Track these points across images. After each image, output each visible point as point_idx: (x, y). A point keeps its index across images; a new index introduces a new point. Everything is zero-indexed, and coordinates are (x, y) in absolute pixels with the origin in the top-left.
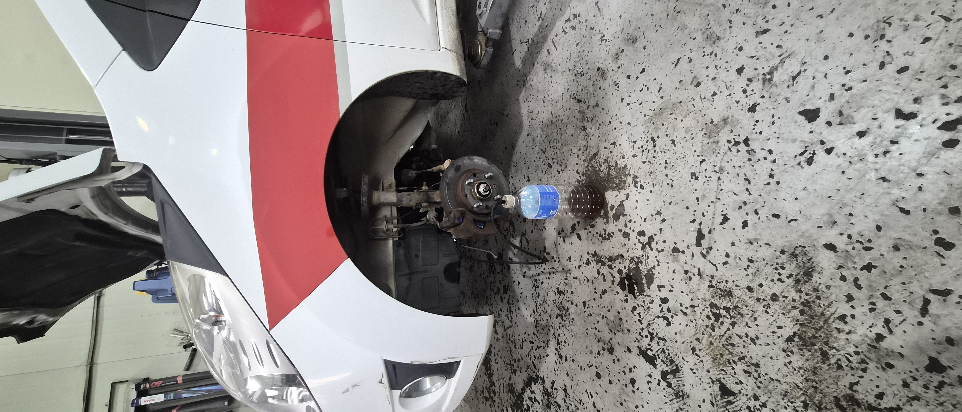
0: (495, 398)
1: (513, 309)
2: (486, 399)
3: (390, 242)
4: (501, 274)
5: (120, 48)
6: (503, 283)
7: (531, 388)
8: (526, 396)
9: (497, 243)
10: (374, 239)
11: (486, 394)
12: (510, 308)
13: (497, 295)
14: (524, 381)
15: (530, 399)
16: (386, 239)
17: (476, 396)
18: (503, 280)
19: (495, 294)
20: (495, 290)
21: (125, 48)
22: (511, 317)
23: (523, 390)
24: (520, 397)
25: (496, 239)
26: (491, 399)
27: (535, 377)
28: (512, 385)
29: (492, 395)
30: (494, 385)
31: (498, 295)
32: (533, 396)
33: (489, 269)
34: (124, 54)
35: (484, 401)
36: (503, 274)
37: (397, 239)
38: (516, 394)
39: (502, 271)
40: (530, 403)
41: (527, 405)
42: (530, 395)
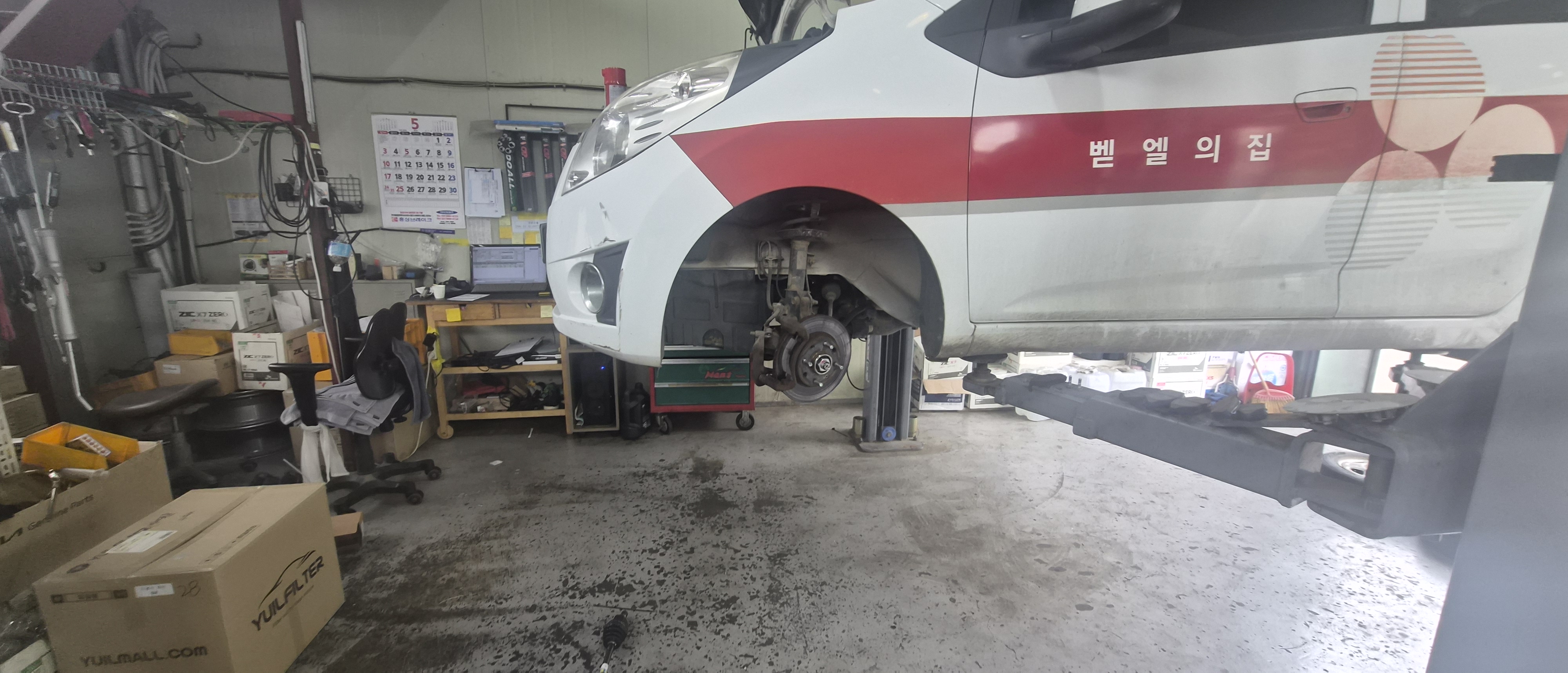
0: (566, 599)
1: (669, 635)
2: (565, 583)
3: (753, 265)
4: (711, 619)
5: (946, 9)
6: (700, 622)
7: (579, 658)
8: (569, 648)
9: (749, 615)
10: (757, 247)
11: (571, 583)
12: (671, 631)
13: (686, 609)
14: (587, 647)
15: (567, 655)
16: (757, 260)
17: (569, 565)
18: (703, 622)
19: (688, 608)
20: (693, 608)
21: (946, 13)
22: (659, 632)
23: (576, 645)
24: (568, 640)
25: (754, 614)
26: (565, 590)
27: (592, 664)
28: (582, 627)
29: (571, 593)
30: (582, 597)
31: (687, 613)
32: (570, 660)
33: (718, 599)
34: (941, 12)
35: (563, 579)
36: (711, 622)
37: (756, 273)
38: (571, 632)
39: (715, 621)
40: (562, 654)
41: (560, 650)
42: (571, 656)
